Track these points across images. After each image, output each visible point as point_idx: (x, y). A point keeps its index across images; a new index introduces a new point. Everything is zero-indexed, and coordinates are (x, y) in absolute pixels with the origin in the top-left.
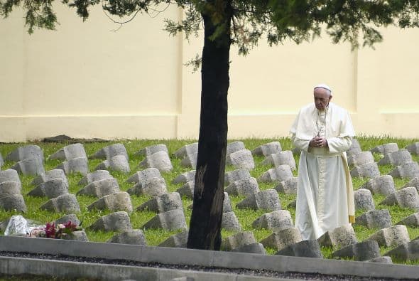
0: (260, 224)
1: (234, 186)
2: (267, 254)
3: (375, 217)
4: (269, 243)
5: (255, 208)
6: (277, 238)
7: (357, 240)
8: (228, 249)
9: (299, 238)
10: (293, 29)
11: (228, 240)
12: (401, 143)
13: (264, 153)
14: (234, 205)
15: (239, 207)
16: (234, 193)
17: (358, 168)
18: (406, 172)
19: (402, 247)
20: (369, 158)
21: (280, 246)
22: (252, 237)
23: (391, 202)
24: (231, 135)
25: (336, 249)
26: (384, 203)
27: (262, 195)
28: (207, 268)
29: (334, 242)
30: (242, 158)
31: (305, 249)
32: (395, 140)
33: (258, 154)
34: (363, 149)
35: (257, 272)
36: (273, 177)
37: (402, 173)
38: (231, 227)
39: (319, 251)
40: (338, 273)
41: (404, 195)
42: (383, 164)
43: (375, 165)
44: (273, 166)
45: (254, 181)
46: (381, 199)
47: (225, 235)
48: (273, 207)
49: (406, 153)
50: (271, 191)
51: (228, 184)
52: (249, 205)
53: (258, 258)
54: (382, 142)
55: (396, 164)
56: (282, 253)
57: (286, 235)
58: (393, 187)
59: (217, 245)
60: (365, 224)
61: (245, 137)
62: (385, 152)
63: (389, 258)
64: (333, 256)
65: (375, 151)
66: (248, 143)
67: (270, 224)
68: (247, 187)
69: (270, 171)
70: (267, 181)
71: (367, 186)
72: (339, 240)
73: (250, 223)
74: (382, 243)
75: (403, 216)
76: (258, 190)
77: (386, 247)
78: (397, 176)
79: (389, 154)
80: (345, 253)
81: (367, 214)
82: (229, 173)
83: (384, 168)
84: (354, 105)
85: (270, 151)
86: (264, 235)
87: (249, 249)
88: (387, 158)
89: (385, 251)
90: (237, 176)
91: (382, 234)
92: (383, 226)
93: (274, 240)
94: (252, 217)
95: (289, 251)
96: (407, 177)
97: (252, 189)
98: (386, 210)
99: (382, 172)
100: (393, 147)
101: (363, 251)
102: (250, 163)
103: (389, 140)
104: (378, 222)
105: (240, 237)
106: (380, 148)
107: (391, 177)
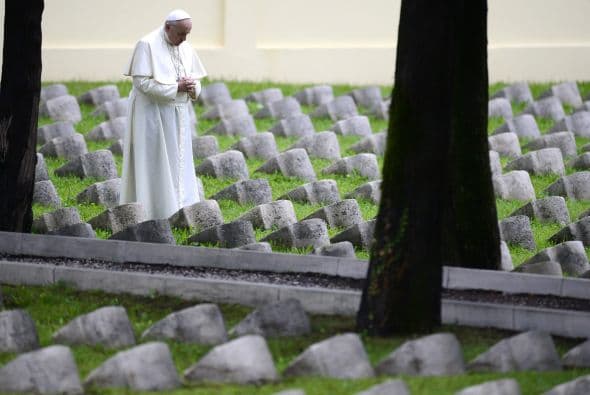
0: (89, 198)
1: (52, 145)
2: (99, 239)
3: (248, 189)
4: (100, 223)
5: (81, 176)
6: (112, 217)
7: (223, 220)
8: (43, 230)
11: (42, 219)
12: (287, 89)
13: (96, 100)
14: (51, 170)
15: (60, 173)
16: (51, 154)
17: (226, 122)
18: (293, 129)
19: (286, 230)
20: (240, 110)
21: (116, 227)
22: (77, 216)
23: (271, 169)
24: (47, 74)
25: (194, 232)
26: (261, 170)
27: (90, 158)
28: (13, 257)
29: (191, 222)
30: (63, 107)
31: (151, 232)
32: (278, 86)
33: (87, 102)
34: (234, 96)
35: (83, 262)
36: (107, 134)
37: (287, 130)
38: (46, 201)
39: (170, 234)
40: (194, 264)
41: (289, 160)
42: (261, 117)
43: (250, 118)
44: (107, 118)
45: (79, 138)
46: (257, 165)
47: (37, 211)
48: (107, 175)
49: (293, 103)
50: (105, 152)
51: (44, 142)
52: (74, 171)
53: (85, 244)
54: (260, 87)
55: (280, 117)
56: (119, 236)
57: (123, 213)
58: (275, 149)
59: (28, 225)
60: (235, 198)
61: (68, 78)
62: (264, 101)
63: (266, 245)
64: (190, 241)
65: (250, 100)
66: (72, 86)
67: (102, 198)
68: (70, 148)
69: (104, 125)
70: (98, 139)
71: (239, 147)
72: (199, 220)
73: (74, 195)
74: (258, 224)
75: (287, 187)
76: (85, 151)
77: (263, 229)
78: (280, 134)
79: (270, 104)
80: (207, 238)
81: (238, 184)
82: (44, 127)
83: (262, 123)
84: (221, 38)
85: (102, 99)
86: (94, 212)
87: (71, 231)
88: (266, 109)
89: (262, 235)
90: (57, 132)
91: (258, 212)
92: (260, 201)
93: (107, 216)
94: (77, 187)
95: (128, 234)
96: (295, 136)
97: (76, 149)
98: (264, 179)
99: (259, 128)
100: (276, 95)
101: (231, 235)
102: (74, 114)
103: (270, 85)
104: (252, 195)
105: (59, 215)
106: (256, 95)
107: (271, 135)
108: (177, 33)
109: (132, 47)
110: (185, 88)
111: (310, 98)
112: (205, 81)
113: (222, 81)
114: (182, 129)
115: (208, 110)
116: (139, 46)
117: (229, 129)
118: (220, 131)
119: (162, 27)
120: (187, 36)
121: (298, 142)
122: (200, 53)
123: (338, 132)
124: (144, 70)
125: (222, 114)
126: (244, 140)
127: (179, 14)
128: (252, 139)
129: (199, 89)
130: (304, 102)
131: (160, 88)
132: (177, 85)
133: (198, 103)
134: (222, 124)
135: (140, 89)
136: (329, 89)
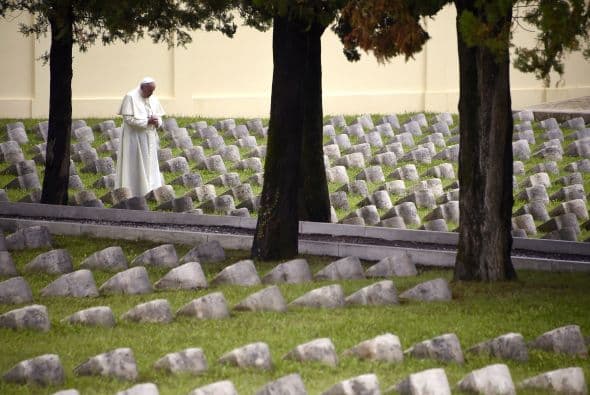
0: (100, 185)
1: (78, 155)
2: (106, 208)
3: (189, 179)
4: (106, 199)
5: (95, 172)
6: (113, 196)
7: (175, 196)
8: (74, 204)
9: (130, 195)
10: (122, 31)
11: (74, 197)
12: (210, 122)
13: (102, 129)
14: (78, 169)
15: (83, 171)
16: (78, 160)
17: (176, 141)
18: (213, 144)
19: (211, 201)
20: (184, 133)
21: (115, 201)
22: (93, 195)
23: (202, 167)
24: (75, 114)
25: (159, 203)
26: (196, 168)
27: (100, 163)
28: (57, 219)
29: (157, 198)
30: (85, 133)
31: (135, 204)
32: (204, 119)
33: (97, 130)
34: (180, 126)
35: (97, 221)
36: (109, 148)
37: (210, 145)
38: (76, 187)
39: (148, 207)
40: (160, 221)
41: (212, 162)
42: (195, 137)
43: (189, 138)
44: (109, 139)
45: (94, 151)
46: (194, 165)
47: (71, 193)
48: (109, 172)
49: (213, 129)
50: (108, 158)
51: (73, 153)
52: (91, 169)
53: (97, 211)
54: (194, 120)
55: (206, 137)
56: (117, 207)
57: (120, 193)
58: (204, 156)
59: (65, 201)
60: (182, 184)
61: (86, 117)
62: (197, 128)
63: (200, 210)
64: (157, 209)
65: (189, 128)
66: (89, 121)
67: (107, 185)
68: (89, 156)
69: (107, 143)
70: (104, 151)
71: (183, 155)
72: (162, 197)
73: (91, 183)
74: (195, 198)
75: (211, 177)
76: (97, 158)
77: (198, 201)
78: (206, 147)
79: (200, 130)
80: (167, 206)
81: (183, 176)
82: (74, 144)
83: (196, 141)
84: (172, 93)
85: (106, 128)
86: (103, 193)
87: (91, 203)
88: (198, 133)
89: (197, 205)
90: (81, 147)
91: (195, 192)
92: (196, 185)
93: (110, 196)
94: (92, 179)
95: (122, 205)
96: (214, 148)
97: (93, 157)
98: (198, 173)
99: (194, 144)
100: (203, 125)
101: (180, 205)
102: (91, 137)
103: (200, 119)
104: (192, 182)
105: (83, 195)
106: (193, 125)
107: (201, 148)
108: (147, 90)
109: (122, 98)
110: (152, 122)
111: (222, 127)
112: (164, 117)
113: (173, 117)
114: (151, 145)
115: (166, 133)
116: (126, 97)
117: (178, 145)
118: (173, 146)
119: (139, 87)
120: (154, 92)
121: (217, 151)
122: (161, 101)
123: (238, 145)
124: (129, 112)
125: (174, 136)
126: (186, 150)
127: (148, 80)
128: (190, 150)
129: (160, 122)
130: (219, 129)
131: (138, 122)
132: (147, 120)
133: (160, 130)
134: (174, 142)
135: (127, 122)
136: (233, 121)
